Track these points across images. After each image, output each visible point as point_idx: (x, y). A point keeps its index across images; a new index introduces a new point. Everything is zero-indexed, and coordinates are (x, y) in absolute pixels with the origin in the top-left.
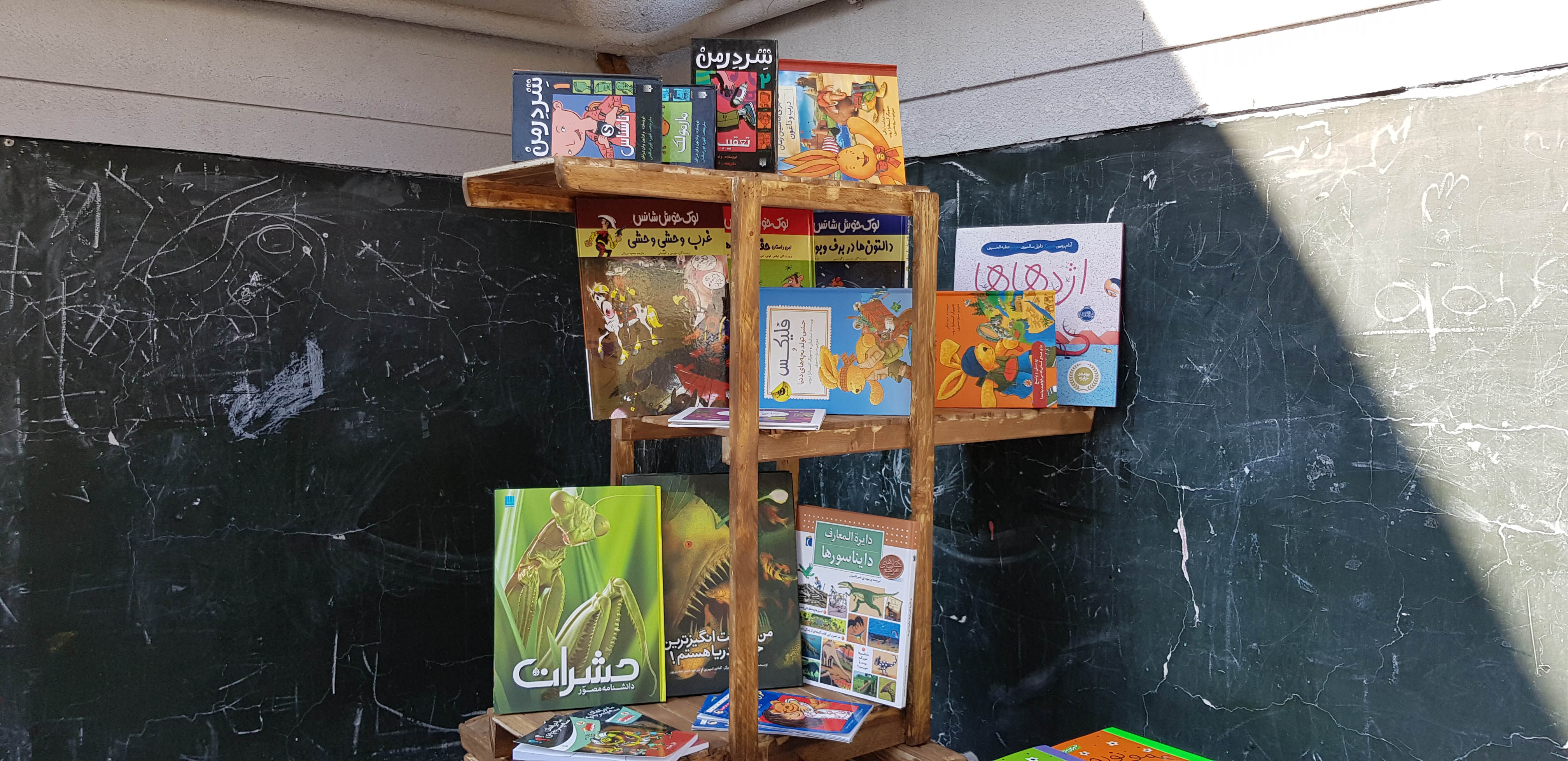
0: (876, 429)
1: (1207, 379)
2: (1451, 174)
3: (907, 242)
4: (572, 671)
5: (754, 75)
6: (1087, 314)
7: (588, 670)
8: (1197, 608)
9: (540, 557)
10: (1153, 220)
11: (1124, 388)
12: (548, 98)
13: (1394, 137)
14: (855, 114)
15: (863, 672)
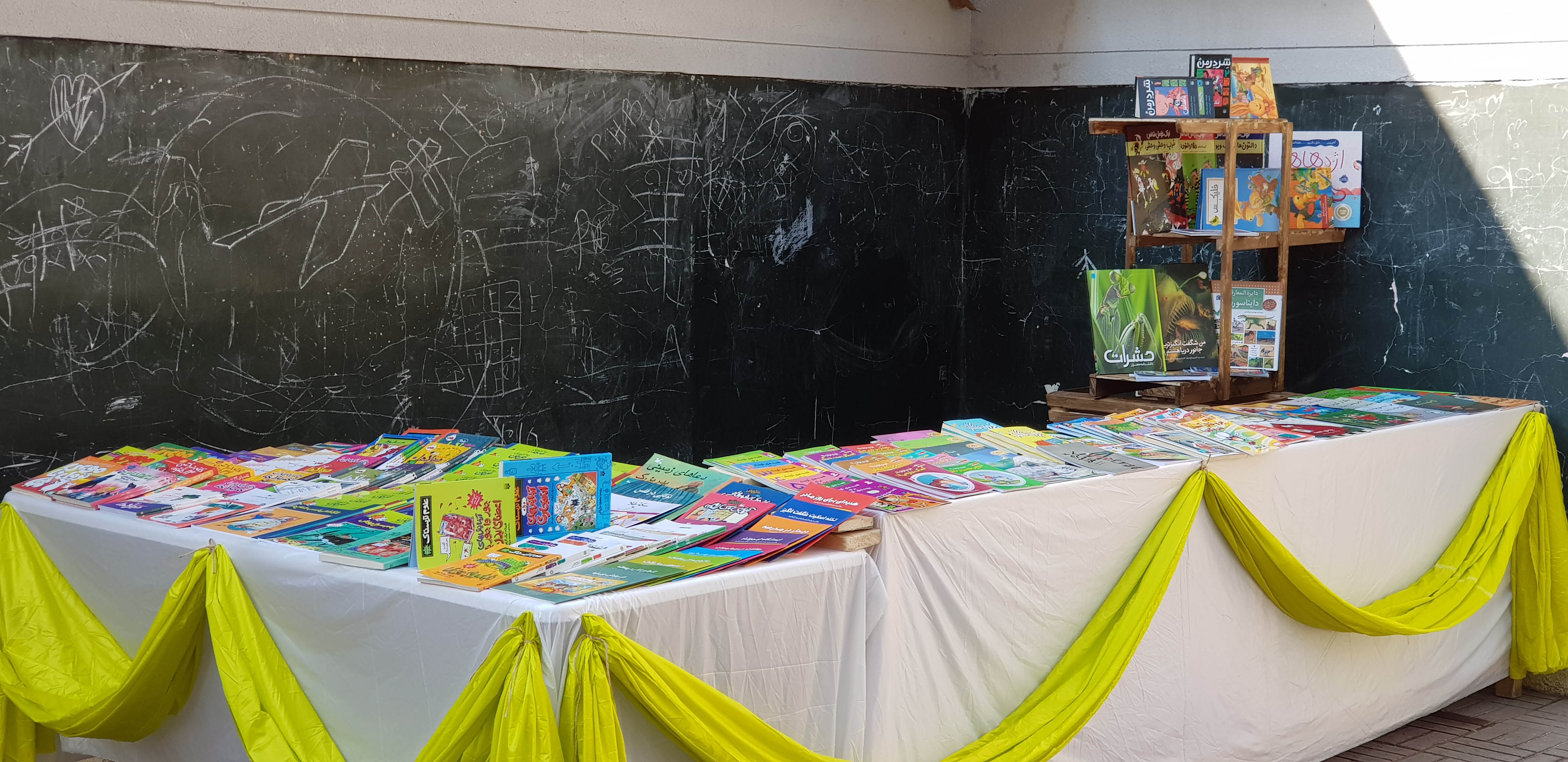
0: (1267, 237)
1: (1408, 212)
2: (1520, 119)
3: (1264, 143)
4: (1127, 356)
5: (1222, 71)
6: (1344, 179)
7: (1134, 356)
8: (1402, 326)
9: (1109, 303)
10: (1379, 131)
11: (1364, 218)
12: (1153, 89)
13: (1496, 102)
14: (1254, 83)
15: (1254, 357)
